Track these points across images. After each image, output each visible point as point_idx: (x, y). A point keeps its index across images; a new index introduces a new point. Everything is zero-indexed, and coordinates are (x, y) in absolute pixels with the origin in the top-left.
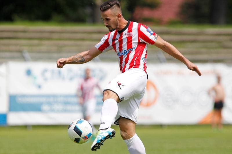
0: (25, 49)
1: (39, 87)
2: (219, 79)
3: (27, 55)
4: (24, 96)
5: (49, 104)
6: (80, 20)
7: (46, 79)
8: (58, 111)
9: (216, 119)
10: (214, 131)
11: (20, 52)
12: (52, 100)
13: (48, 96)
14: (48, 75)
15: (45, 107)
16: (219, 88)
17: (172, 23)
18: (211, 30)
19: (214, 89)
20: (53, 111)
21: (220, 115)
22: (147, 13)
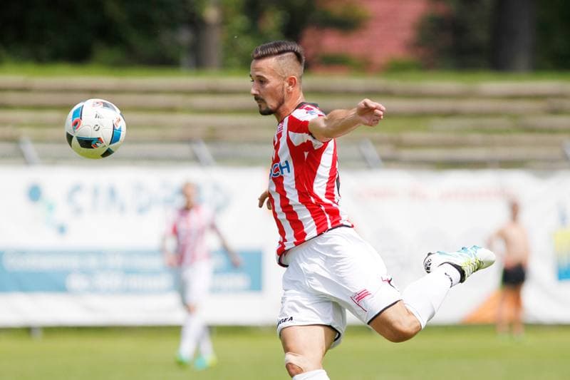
0: (25, 133)
1: (62, 230)
2: (515, 210)
3: (30, 149)
4: (22, 253)
5: (87, 272)
6: (164, 61)
7: (78, 211)
8: (110, 292)
9: (507, 311)
10: (502, 340)
11: (14, 140)
12: (93, 262)
13: (83, 254)
14: (83, 199)
15: (76, 282)
16: (514, 233)
17: (396, 68)
18: (493, 85)
19: (503, 236)
20: (94, 290)
21: (517, 302)
22: (332, 42)
